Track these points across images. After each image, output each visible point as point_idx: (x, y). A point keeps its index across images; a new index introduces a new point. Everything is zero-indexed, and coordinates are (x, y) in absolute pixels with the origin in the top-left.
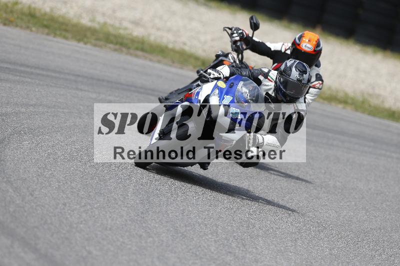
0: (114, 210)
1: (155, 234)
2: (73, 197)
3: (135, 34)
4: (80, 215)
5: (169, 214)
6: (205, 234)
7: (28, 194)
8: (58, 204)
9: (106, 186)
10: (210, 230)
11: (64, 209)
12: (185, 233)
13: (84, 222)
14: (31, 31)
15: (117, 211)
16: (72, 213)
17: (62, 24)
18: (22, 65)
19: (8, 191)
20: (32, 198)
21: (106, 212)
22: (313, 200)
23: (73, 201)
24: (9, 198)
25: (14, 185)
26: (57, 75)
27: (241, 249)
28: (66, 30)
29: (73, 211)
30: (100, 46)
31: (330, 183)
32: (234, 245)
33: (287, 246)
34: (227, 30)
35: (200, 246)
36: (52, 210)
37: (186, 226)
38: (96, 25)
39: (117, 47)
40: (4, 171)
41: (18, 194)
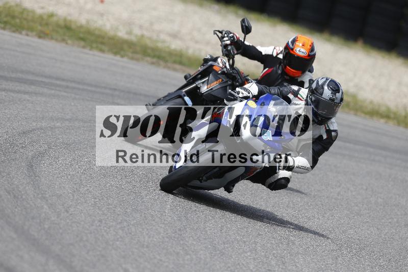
0: (151, 227)
1: (193, 252)
2: (109, 214)
3: (173, 47)
4: (116, 232)
5: (207, 231)
6: (245, 252)
7: (63, 210)
8: (94, 221)
9: (142, 202)
10: (249, 247)
11: (99, 226)
12: (224, 251)
13: (120, 239)
14: (67, 43)
15: (154, 228)
16: (108, 230)
17: (99, 36)
18: (57, 79)
19: (42, 207)
20: (68, 215)
21: (143, 229)
22: (354, 216)
23: (110, 218)
24: (44, 214)
25: (49, 201)
26: (93, 89)
27: (281, 266)
28: (102, 43)
29: (109, 228)
30: (137, 60)
31: (371, 199)
32: (273, 263)
33: (327, 264)
34: (218, 33)
35: (239, 264)
36: (87, 227)
37: (224, 244)
38: (133, 38)
39: (155, 60)
40: (39, 187)
41: (53, 211)
